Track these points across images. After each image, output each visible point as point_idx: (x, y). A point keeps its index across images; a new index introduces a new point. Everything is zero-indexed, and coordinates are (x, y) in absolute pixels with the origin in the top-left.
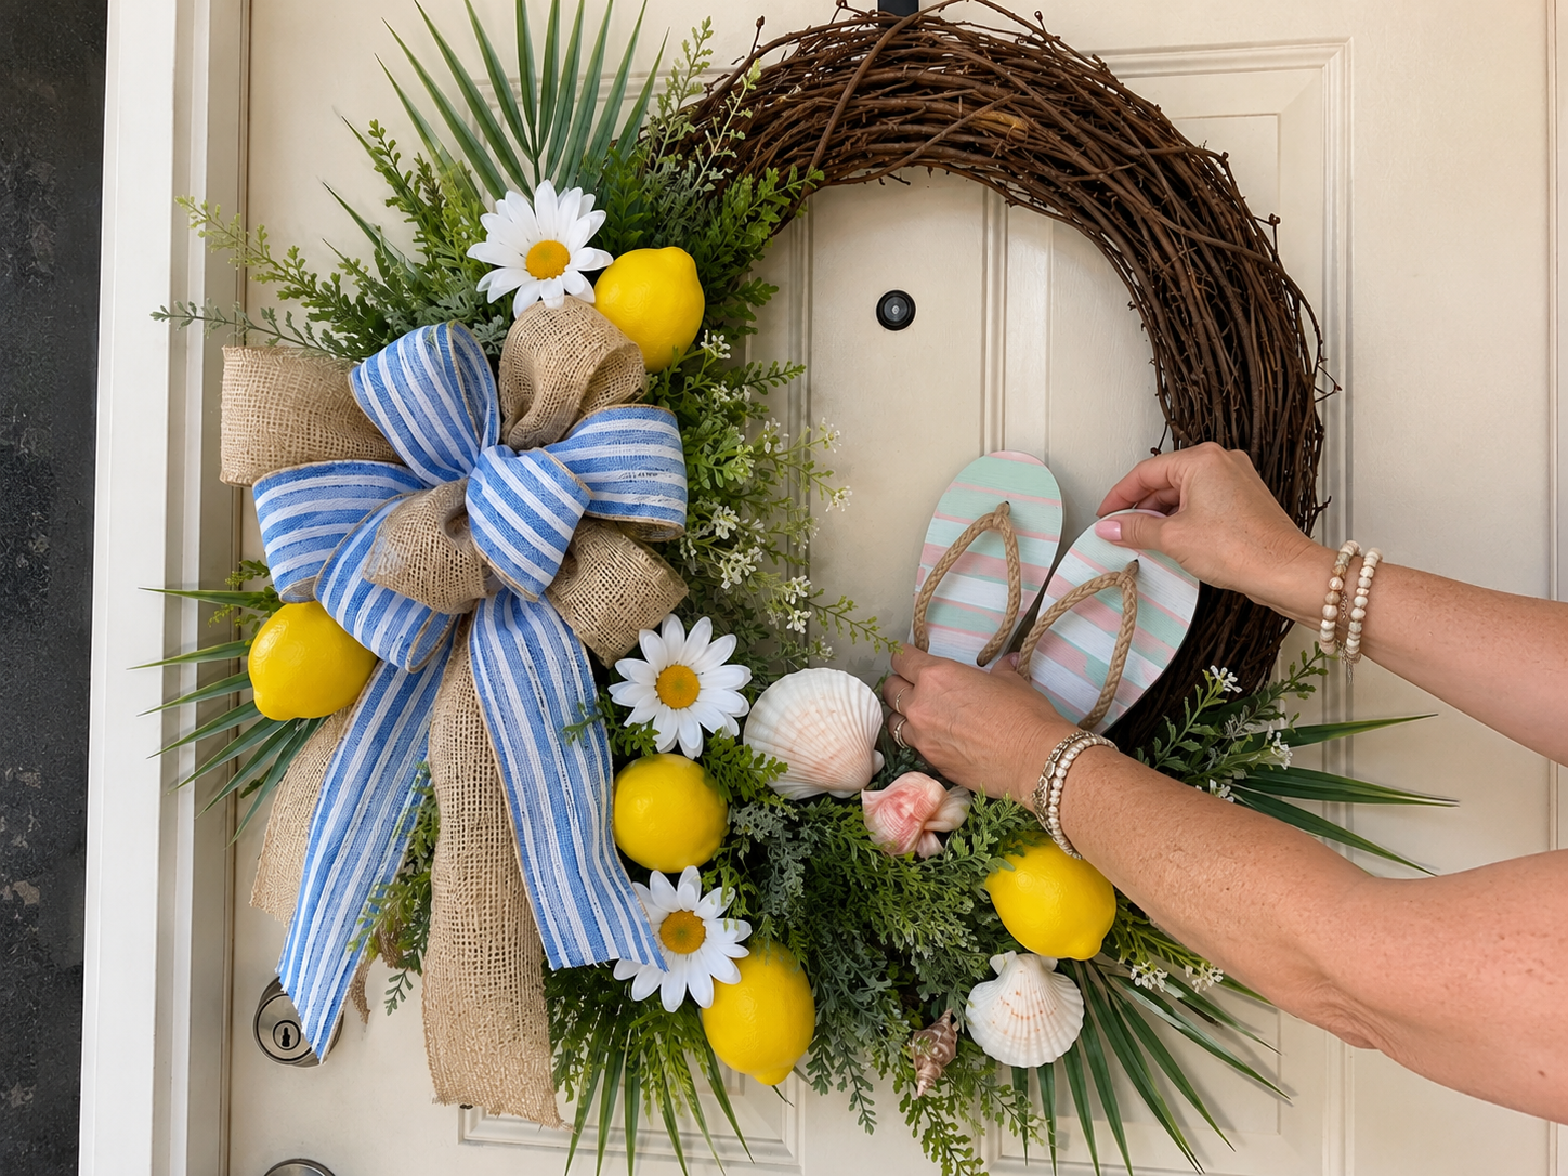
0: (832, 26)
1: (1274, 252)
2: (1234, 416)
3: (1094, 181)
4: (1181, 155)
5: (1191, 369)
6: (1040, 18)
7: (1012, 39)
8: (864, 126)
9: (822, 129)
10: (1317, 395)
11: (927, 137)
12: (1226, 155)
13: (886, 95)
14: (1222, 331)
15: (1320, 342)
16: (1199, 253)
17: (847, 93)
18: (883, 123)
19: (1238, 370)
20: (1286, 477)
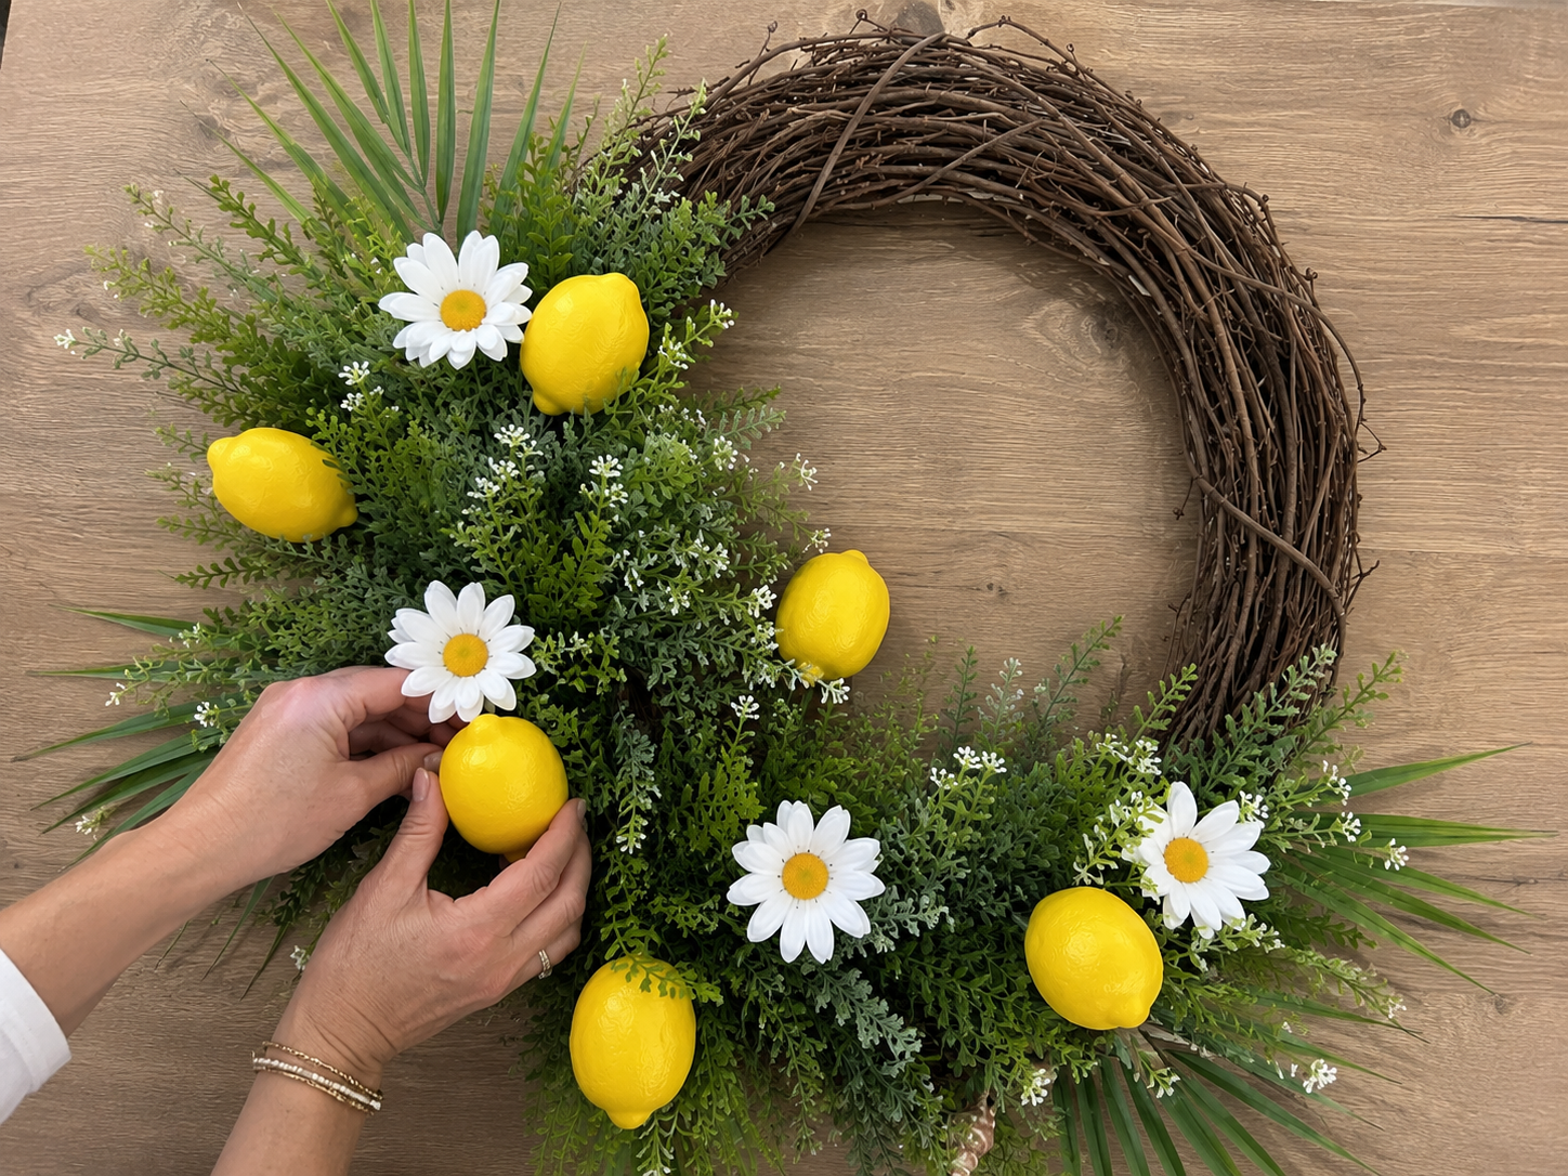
0: (851, 37)
1: (1311, 295)
2: (1271, 471)
3: (1127, 216)
4: (1219, 193)
5: (1222, 420)
6: (1073, 47)
7: (1042, 66)
8: (877, 145)
9: (834, 144)
10: (1360, 456)
11: (946, 161)
12: (1265, 198)
13: (906, 113)
14: (1258, 380)
15: (1363, 400)
16: (1235, 295)
17: (863, 108)
18: (900, 143)
19: (1275, 423)
20: (1327, 538)
